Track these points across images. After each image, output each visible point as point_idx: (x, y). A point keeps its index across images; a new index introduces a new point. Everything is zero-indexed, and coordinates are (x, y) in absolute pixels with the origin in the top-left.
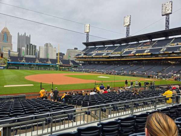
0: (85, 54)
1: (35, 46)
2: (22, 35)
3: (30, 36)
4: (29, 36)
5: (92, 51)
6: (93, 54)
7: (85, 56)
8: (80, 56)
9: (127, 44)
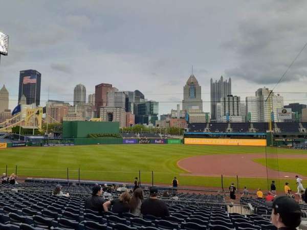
1: (238, 98)
2: (218, 82)
3: (230, 80)
4: (228, 81)
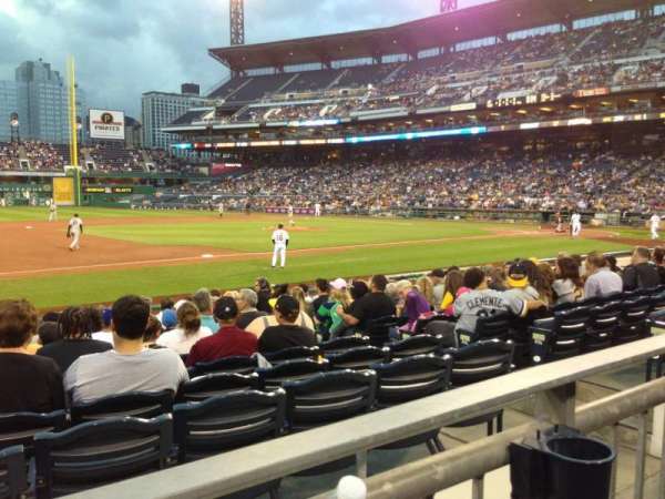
0: (223, 112)
5: (261, 96)
6: (265, 109)
7: (224, 124)
8: (196, 125)
9: (448, 49)
